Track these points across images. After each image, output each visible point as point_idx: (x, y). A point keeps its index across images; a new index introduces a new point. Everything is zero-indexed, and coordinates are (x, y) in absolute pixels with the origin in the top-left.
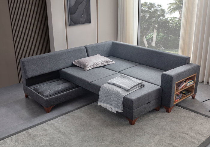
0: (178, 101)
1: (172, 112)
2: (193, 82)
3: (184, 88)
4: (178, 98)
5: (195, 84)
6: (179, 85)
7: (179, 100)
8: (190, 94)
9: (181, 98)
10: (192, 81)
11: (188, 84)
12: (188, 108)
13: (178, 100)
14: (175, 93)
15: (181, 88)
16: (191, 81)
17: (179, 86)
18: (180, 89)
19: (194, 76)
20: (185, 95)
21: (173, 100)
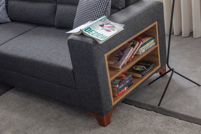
0: (123, 93)
1: (113, 123)
2: (153, 41)
3: (133, 60)
4: (123, 88)
5: (158, 45)
6: (118, 55)
7: (127, 91)
8: (152, 69)
9: (129, 85)
10: (151, 40)
11: (143, 50)
12: (149, 106)
13: (122, 91)
14: (110, 80)
15: (124, 61)
16: (148, 42)
17: (119, 60)
18: (124, 65)
19: (154, 28)
20: (140, 76)
21: (109, 95)
